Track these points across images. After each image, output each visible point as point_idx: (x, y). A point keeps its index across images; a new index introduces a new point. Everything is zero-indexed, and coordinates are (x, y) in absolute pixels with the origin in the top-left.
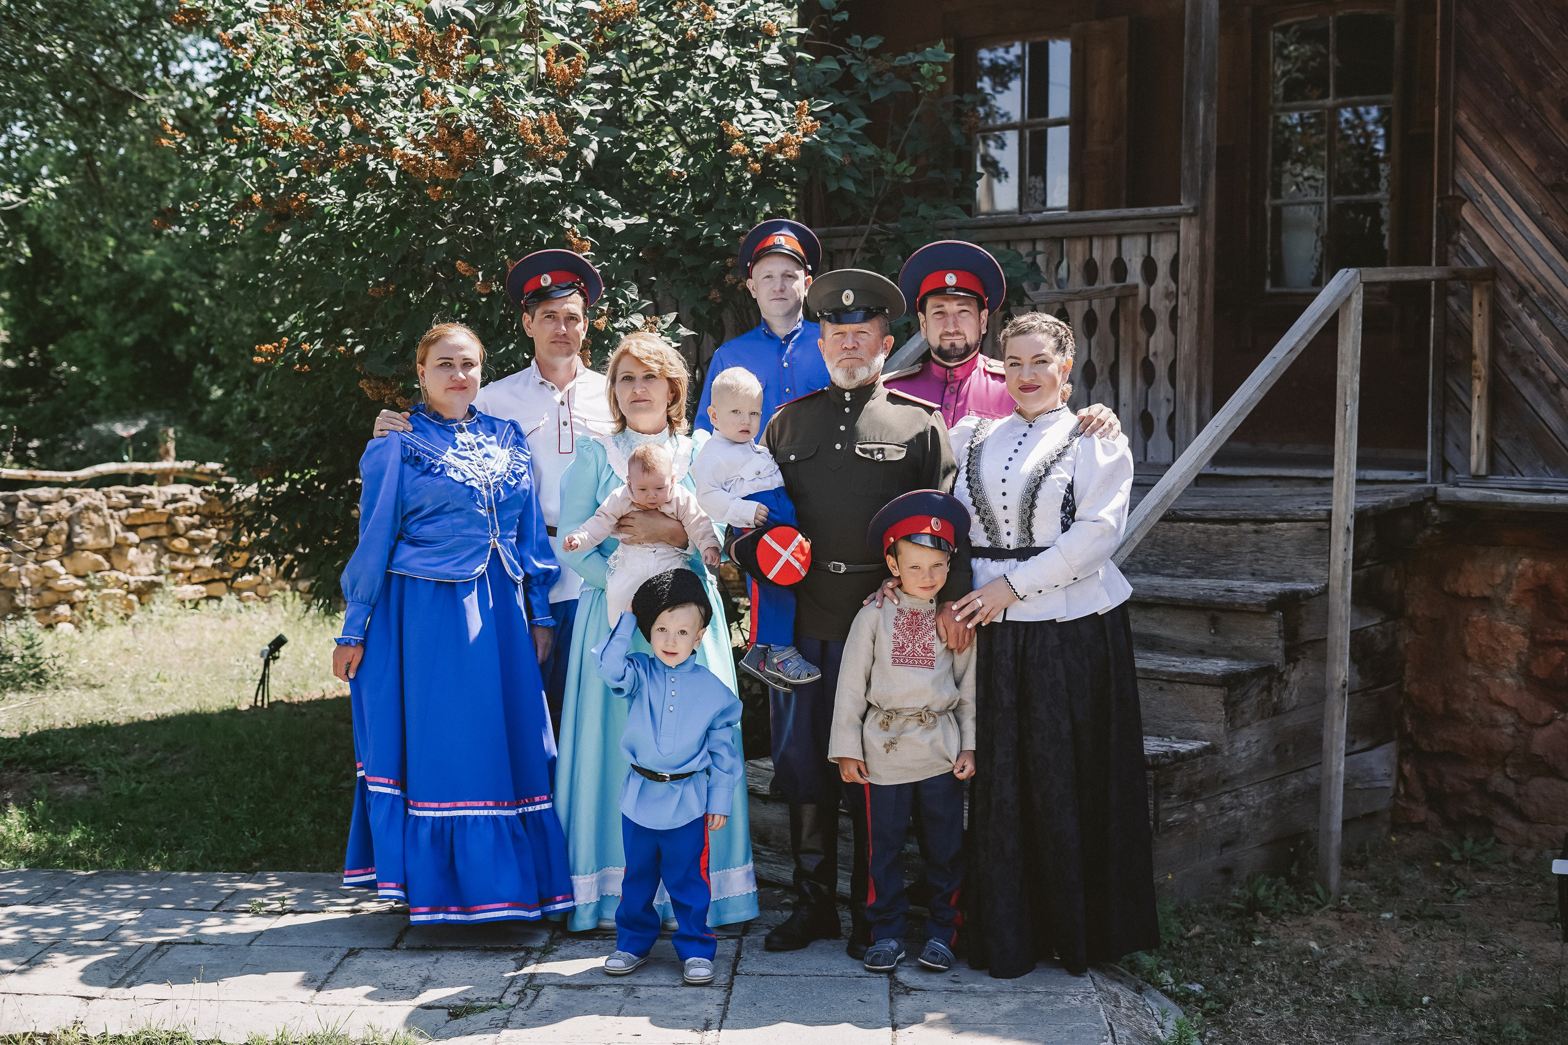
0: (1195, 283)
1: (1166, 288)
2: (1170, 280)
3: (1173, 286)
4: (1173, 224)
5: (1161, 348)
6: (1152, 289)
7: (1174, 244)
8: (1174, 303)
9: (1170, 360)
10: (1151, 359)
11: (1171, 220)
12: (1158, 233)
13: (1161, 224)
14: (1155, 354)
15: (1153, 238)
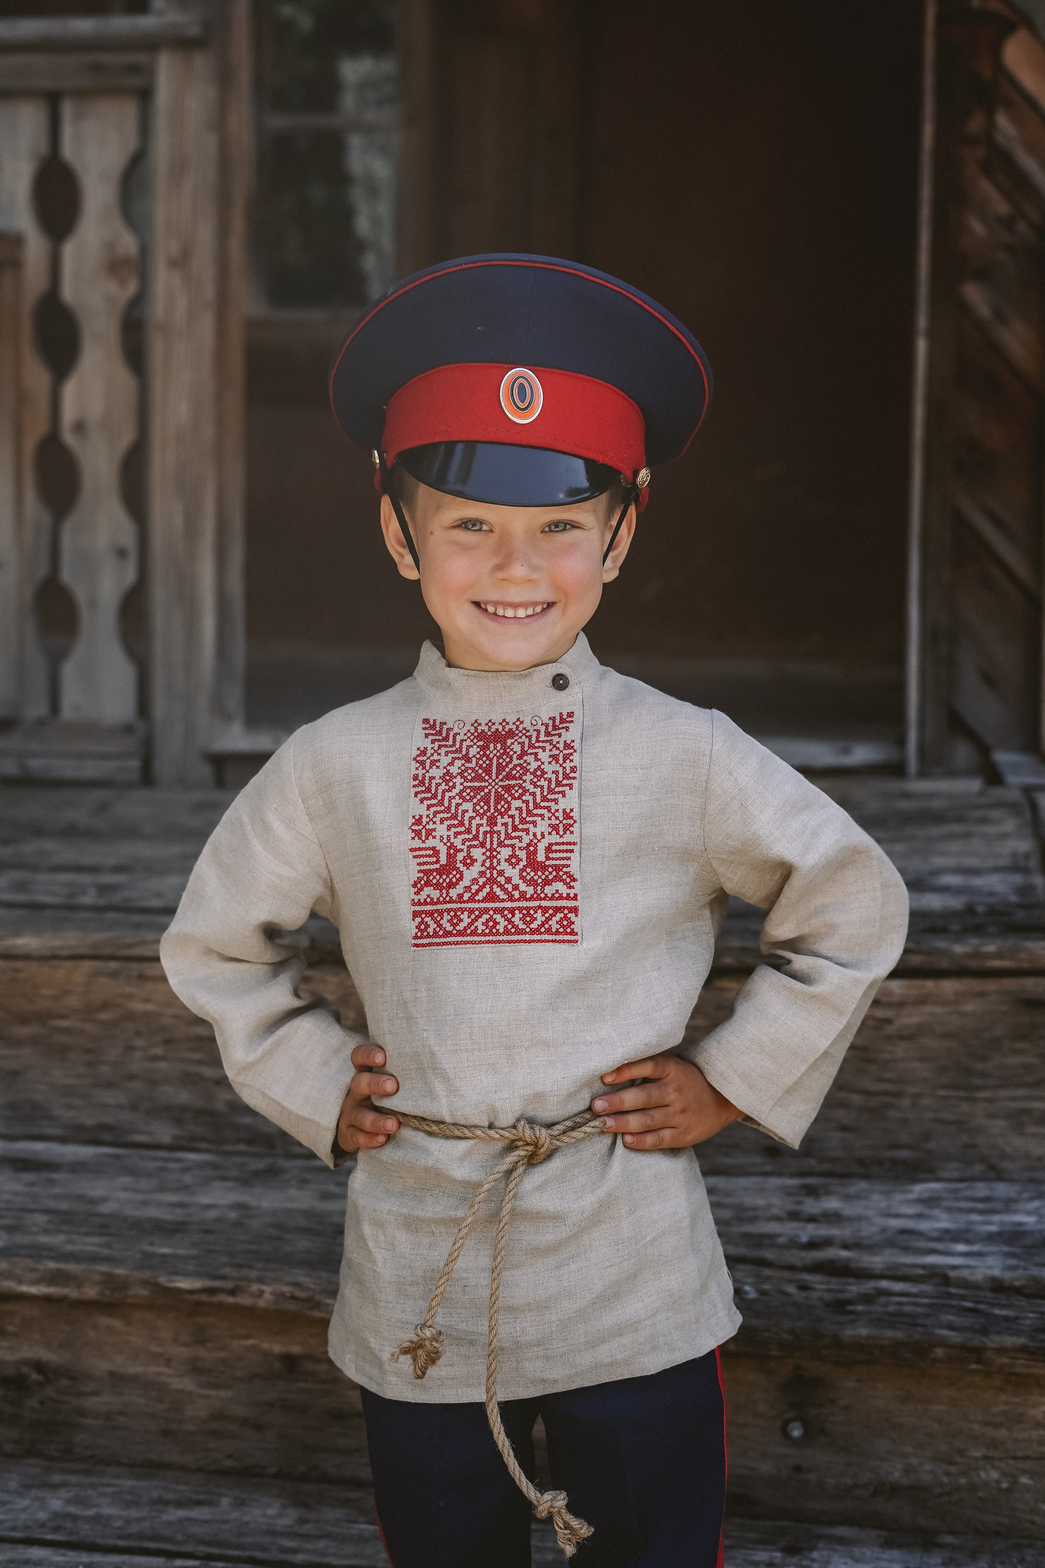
0: (206, 234)
1: (110, 246)
2: (118, 224)
3: (129, 243)
4: (134, 69)
5: (95, 410)
6: (69, 250)
7: (131, 125)
8: (132, 288)
9: (127, 438)
10: (69, 438)
11: (130, 58)
12: (83, 94)
13: (97, 68)
14: (80, 427)
15: (68, 109)
